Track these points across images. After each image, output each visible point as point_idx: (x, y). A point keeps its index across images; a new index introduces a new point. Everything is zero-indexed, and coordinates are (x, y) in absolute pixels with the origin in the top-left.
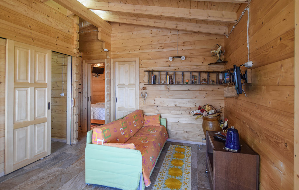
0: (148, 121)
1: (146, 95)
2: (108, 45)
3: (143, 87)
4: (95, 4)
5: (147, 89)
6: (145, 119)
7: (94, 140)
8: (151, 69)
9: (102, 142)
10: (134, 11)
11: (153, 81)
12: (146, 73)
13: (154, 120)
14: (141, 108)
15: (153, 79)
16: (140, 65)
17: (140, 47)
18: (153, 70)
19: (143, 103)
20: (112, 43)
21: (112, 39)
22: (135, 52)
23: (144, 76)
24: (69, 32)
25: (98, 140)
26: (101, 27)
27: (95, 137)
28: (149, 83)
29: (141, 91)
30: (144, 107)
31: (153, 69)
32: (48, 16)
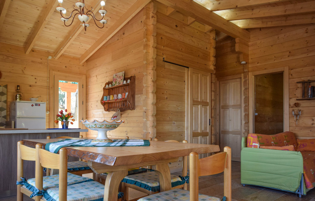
0: (303, 145)
1: (300, 113)
2: (246, 56)
3: (295, 103)
4: (236, 14)
5: (302, 106)
6: (299, 143)
7: (249, 144)
8: (306, 79)
9: (257, 146)
10: (285, 12)
11: (310, 94)
12: (300, 85)
13: (313, 143)
14: (292, 130)
15: (310, 91)
16: (290, 75)
17: (290, 52)
18: (310, 81)
19: (296, 124)
20: (250, 53)
21: (250, 49)
22: (283, 60)
23: (297, 89)
24: (207, 48)
25: (254, 144)
26: (239, 37)
27: (250, 142)
28: (305, 97)
29: (291, 109)
30: (296, 129)
31: (309, 78)
32: (192, 37)
